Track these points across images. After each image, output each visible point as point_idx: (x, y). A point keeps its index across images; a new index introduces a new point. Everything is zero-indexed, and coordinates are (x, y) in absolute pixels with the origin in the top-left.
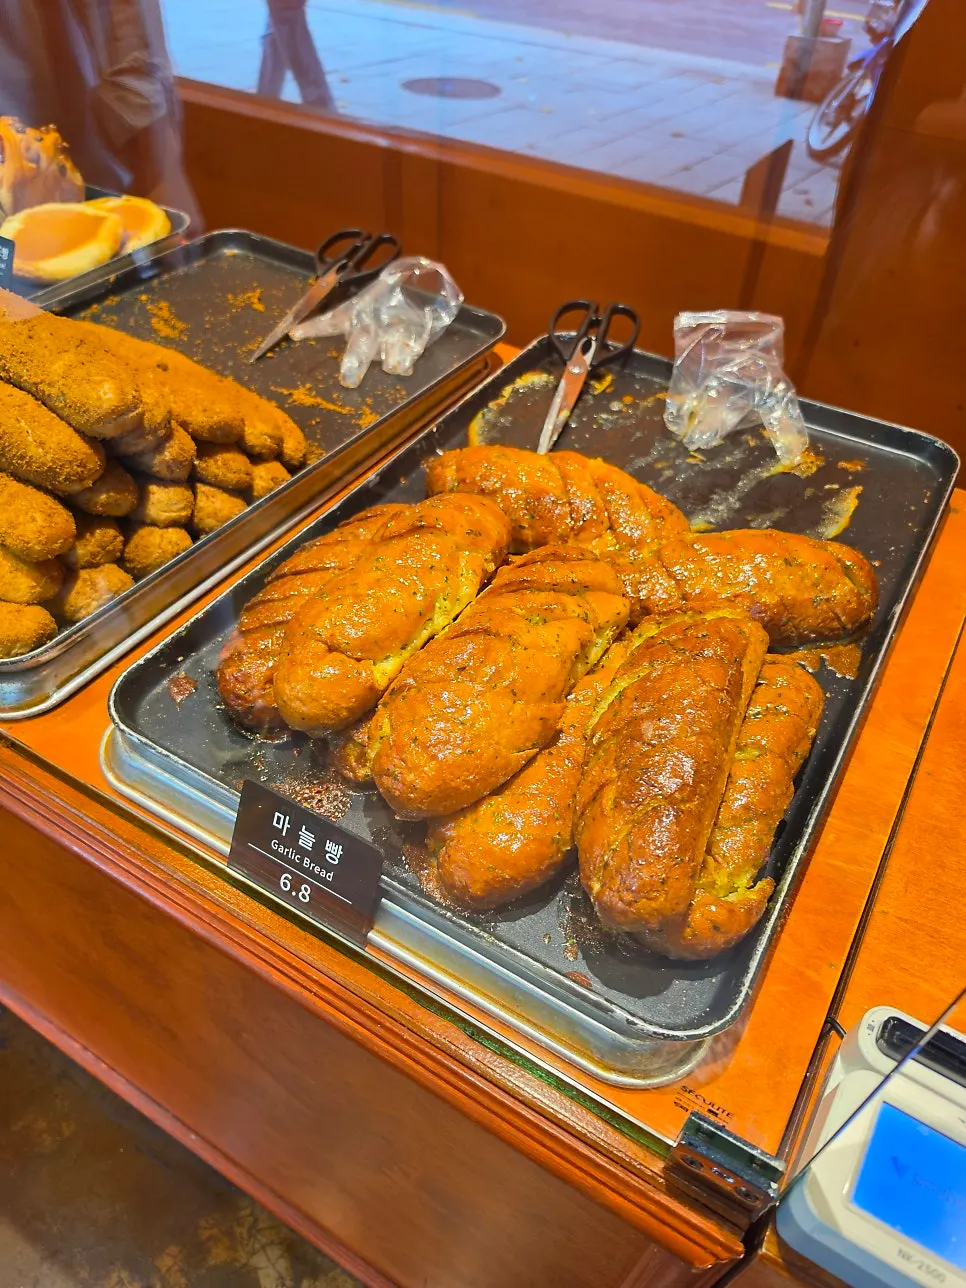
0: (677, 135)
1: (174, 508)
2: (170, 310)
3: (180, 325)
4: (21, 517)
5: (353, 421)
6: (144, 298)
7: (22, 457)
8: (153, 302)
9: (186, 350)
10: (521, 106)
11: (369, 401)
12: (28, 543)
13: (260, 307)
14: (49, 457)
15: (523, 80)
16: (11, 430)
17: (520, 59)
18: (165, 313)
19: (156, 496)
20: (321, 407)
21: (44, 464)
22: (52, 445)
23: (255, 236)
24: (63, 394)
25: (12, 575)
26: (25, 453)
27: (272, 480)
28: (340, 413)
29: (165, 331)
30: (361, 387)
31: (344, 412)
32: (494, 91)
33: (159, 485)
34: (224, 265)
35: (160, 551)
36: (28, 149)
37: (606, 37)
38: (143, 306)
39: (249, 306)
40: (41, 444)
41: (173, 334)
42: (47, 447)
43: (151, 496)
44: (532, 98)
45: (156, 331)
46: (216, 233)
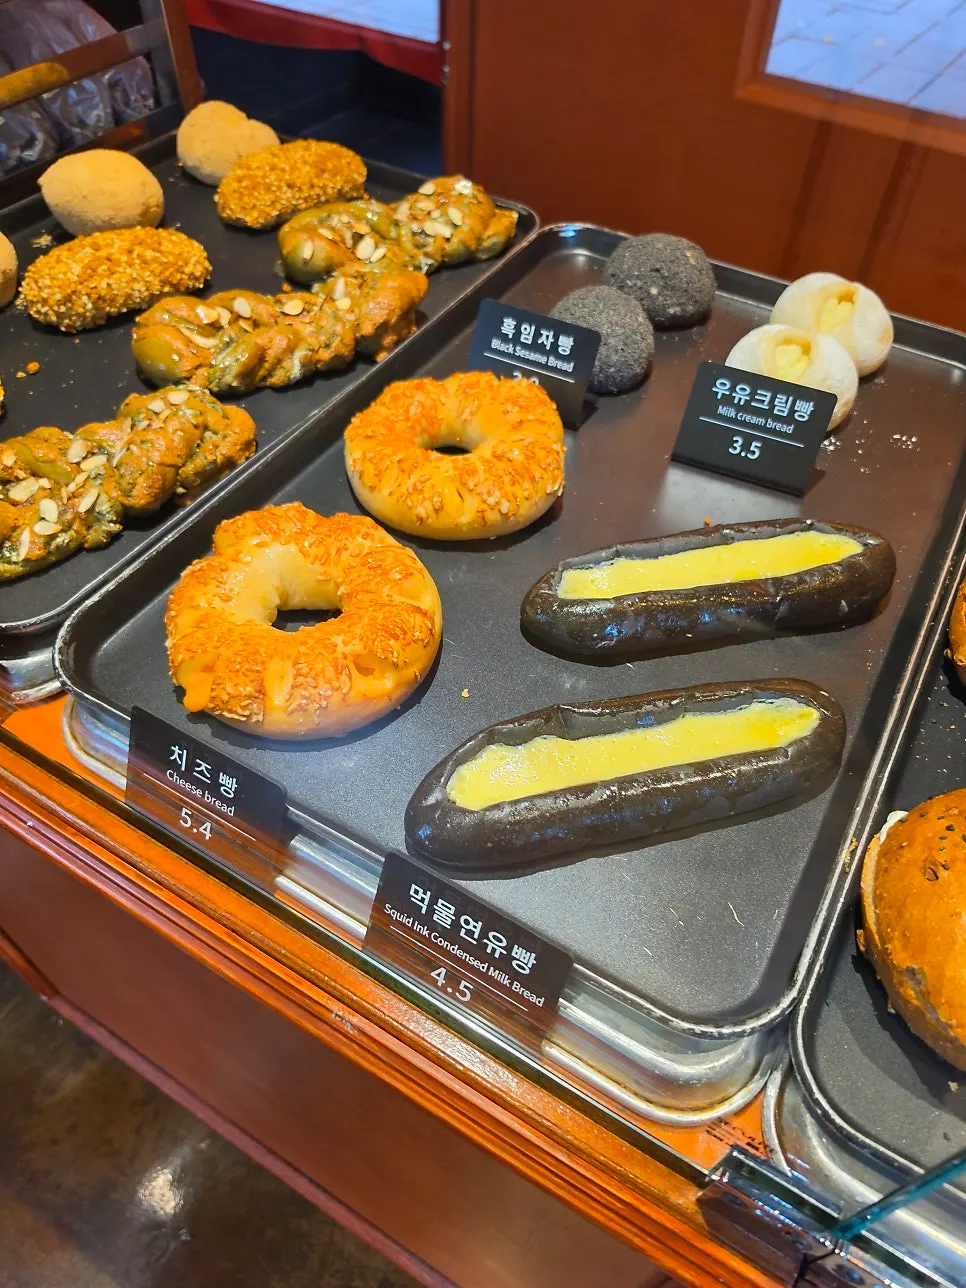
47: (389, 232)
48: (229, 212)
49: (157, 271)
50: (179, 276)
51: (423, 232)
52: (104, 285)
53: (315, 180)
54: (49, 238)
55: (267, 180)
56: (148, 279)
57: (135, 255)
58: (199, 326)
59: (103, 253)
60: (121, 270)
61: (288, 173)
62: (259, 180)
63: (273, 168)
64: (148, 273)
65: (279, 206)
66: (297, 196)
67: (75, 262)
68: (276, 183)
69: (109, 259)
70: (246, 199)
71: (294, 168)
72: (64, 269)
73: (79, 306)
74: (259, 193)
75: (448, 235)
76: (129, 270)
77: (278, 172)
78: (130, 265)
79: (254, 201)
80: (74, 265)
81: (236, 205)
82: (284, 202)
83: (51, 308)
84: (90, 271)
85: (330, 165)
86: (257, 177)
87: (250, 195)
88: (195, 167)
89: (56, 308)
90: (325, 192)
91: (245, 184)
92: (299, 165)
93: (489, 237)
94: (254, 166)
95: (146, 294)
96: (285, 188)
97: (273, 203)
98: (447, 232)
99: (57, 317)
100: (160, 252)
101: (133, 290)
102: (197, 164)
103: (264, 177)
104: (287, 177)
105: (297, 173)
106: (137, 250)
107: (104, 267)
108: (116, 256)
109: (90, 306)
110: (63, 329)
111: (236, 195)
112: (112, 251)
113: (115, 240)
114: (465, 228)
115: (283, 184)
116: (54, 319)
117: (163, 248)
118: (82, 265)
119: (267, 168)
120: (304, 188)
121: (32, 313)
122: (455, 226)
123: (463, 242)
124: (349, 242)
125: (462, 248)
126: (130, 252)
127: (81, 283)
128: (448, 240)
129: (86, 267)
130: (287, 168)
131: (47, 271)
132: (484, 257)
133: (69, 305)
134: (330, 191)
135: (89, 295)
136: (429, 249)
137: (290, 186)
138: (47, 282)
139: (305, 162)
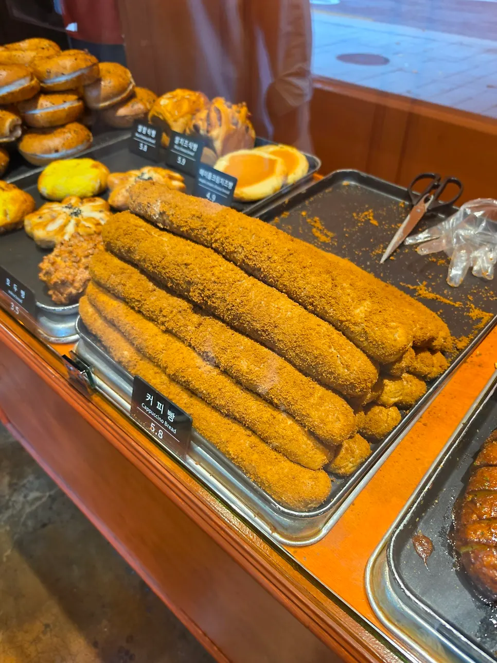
0: (489, 87)
1: (397, 395)
2: (321, 223)
3: (330, 234)
4: (330, 416)
5: (465, 314)
6: (304, 213)
7: (331, 373)
8: (309, 216)
9: (338, 251)
10: (401, 70)
11: (471, 298)
12: (334, 436)
13: (375, 222)
14: (352, 376)
15: (401, 55)
16: (326, 354)
17: (398, 44)
18: (318, 225)
19: (389, 388)
20: (439, 300)
21: (347, 380)
22: (355, 368)
23: (364, 174)
24: (366, 332)
25: (314, 452)
26: (335, 371)
27: (440, 367)
28: (453, 305)
29: (323, 238)
30: (461, 286)
31: (457, 305)
32: (386, 61)
33: (390, 380)
34: (344, 191)
35: (386, 425)
36: (233, 118)
37: (444, 31)
38: (304, 219)
39: (367, 222)
40: (348, 367)
41: (327, 240)
42: (351, 369)
43: (385, 387)
44: (406, 65)
45: (317, 238)
46: (338, 171)
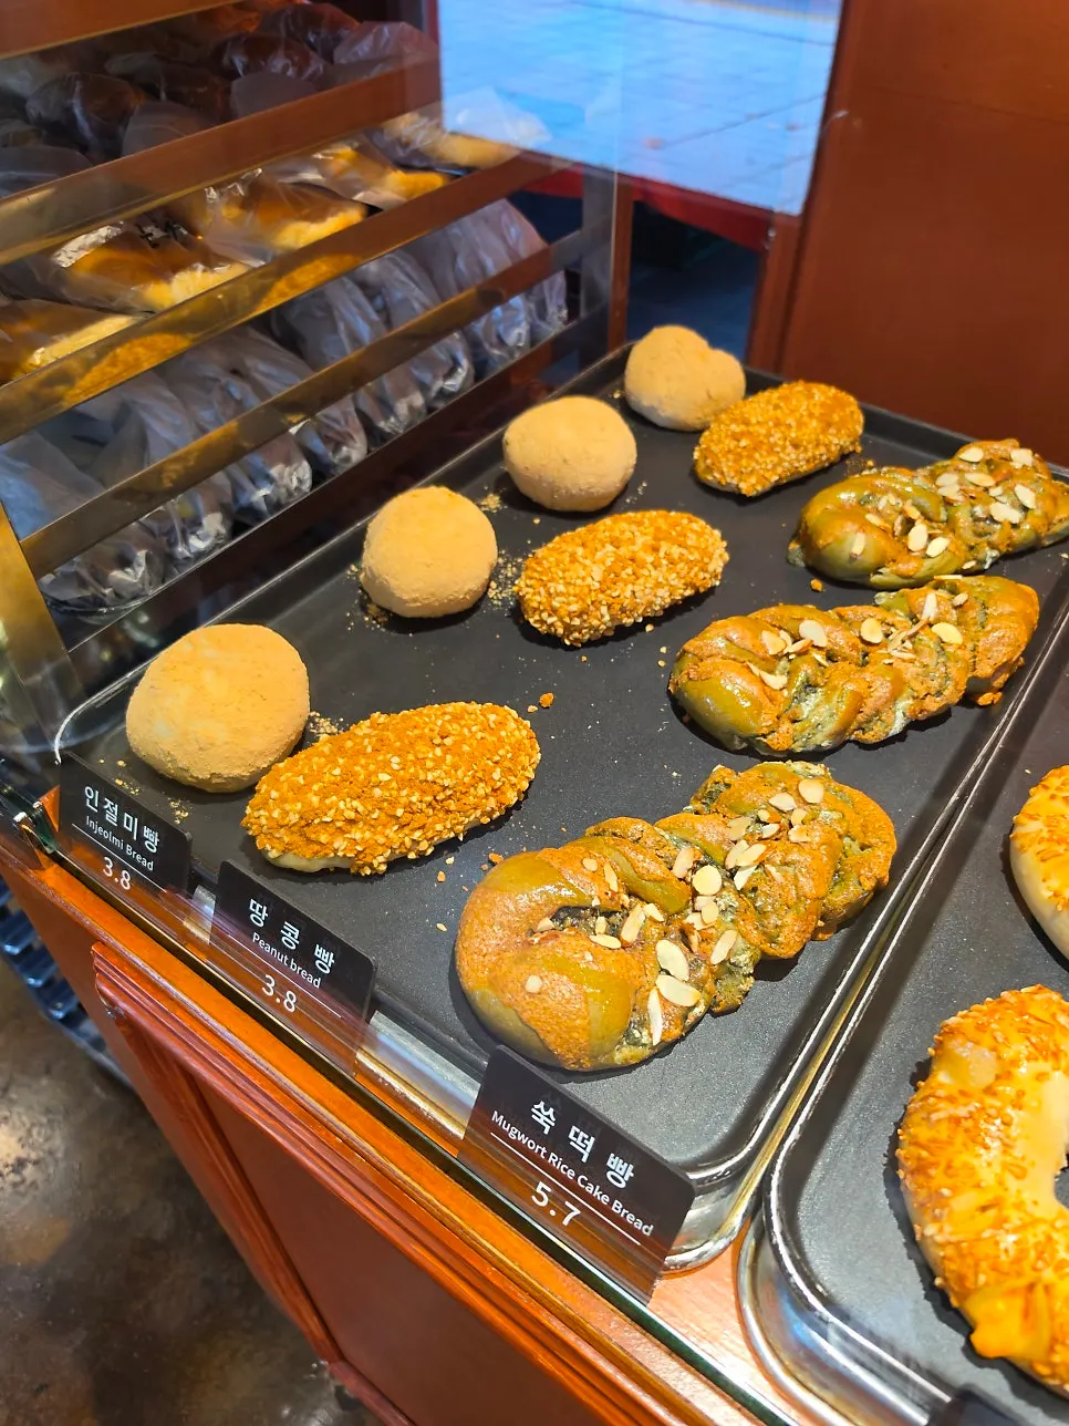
47: (939, 514)
48: (718, 476)
49: (683, 573)
50: (701, 575)
51: (991, 519)
52: (628, 594)
53: (821, 437)
54: (497, 498)
55: (772, 439)
56: (672, 583)
57: (662, 554)
58: (763, 659)
59: (624, 551)
60: (646, 572)
61: (794, 429)
62: (761, 438)
63: (778, 424)
64: (674, 575)
65: (779, 470)
66: (802, 456)
67: (594, 562)
68: (781, 443)
69: (633, 560)
70: (744, 462)
71: (800, 424)
72: (583, 573)
73: (596, 618)
74: (761, 455)
75: (1016, 521)
76: (654, 573)
77: (783, 428)
78: (656, 566)
79: (754, 464)
80: (595, 568)
81: (730, 467)
82: (786, 464)
83: (561, 620)
84: (612, 577)
85: (836, 417)
86: (759, 435)
87: (750, 457)
88: (652, 408)
89: (567, 620)
90: (828, 450)
91: (743, 443)
92: (805, 419)
93: (1060, 521)
94: (754, 420)
95: (668, 600)
96: (790, 449)
97: (775, 466)
98: (1016, 516)
99: (565, 629)
100: (686, 547)
101: (655, 596)
102: (656, 404)
103: (769, 435)
104: (793, 435)
105: (804, 430)
106: (664, 547)
107: (629, 571)
108: (641, 555)
109: (607, 618)
110: (567, 643)
111: (731, 457)
112: (635, 548)
113: (636, 533)
114: (1038, 513)
115: (788, 443)
116: (560, 631)
117: (689, 543)
118: (604, 568)
119: (771, 424)
120: (810, 446)
121: (531, 621)
122: (1025, 509)
123: (1034, 529)
124: (898, 528)
125: (1033, 536)
126: (656, 550)
127: (603, 592)
128: (1015, 526)
129: (609, 570)
130: (794, 424)
131: (561, 574)
132: (1047, 543)
133: (585, 617)
134: (833, 448)
135: (609, 607)
136: (994, 538)
137: (796, 446)
138: (561, 588)
139: (811, 415)
